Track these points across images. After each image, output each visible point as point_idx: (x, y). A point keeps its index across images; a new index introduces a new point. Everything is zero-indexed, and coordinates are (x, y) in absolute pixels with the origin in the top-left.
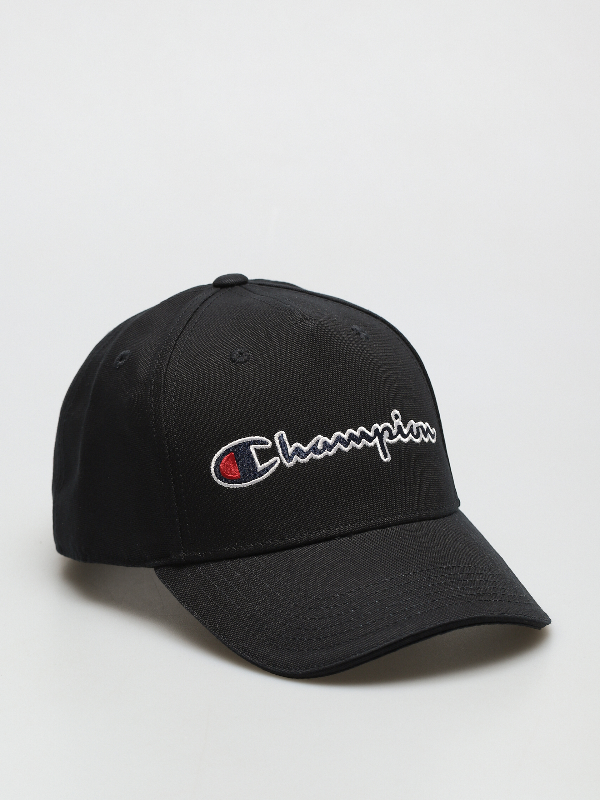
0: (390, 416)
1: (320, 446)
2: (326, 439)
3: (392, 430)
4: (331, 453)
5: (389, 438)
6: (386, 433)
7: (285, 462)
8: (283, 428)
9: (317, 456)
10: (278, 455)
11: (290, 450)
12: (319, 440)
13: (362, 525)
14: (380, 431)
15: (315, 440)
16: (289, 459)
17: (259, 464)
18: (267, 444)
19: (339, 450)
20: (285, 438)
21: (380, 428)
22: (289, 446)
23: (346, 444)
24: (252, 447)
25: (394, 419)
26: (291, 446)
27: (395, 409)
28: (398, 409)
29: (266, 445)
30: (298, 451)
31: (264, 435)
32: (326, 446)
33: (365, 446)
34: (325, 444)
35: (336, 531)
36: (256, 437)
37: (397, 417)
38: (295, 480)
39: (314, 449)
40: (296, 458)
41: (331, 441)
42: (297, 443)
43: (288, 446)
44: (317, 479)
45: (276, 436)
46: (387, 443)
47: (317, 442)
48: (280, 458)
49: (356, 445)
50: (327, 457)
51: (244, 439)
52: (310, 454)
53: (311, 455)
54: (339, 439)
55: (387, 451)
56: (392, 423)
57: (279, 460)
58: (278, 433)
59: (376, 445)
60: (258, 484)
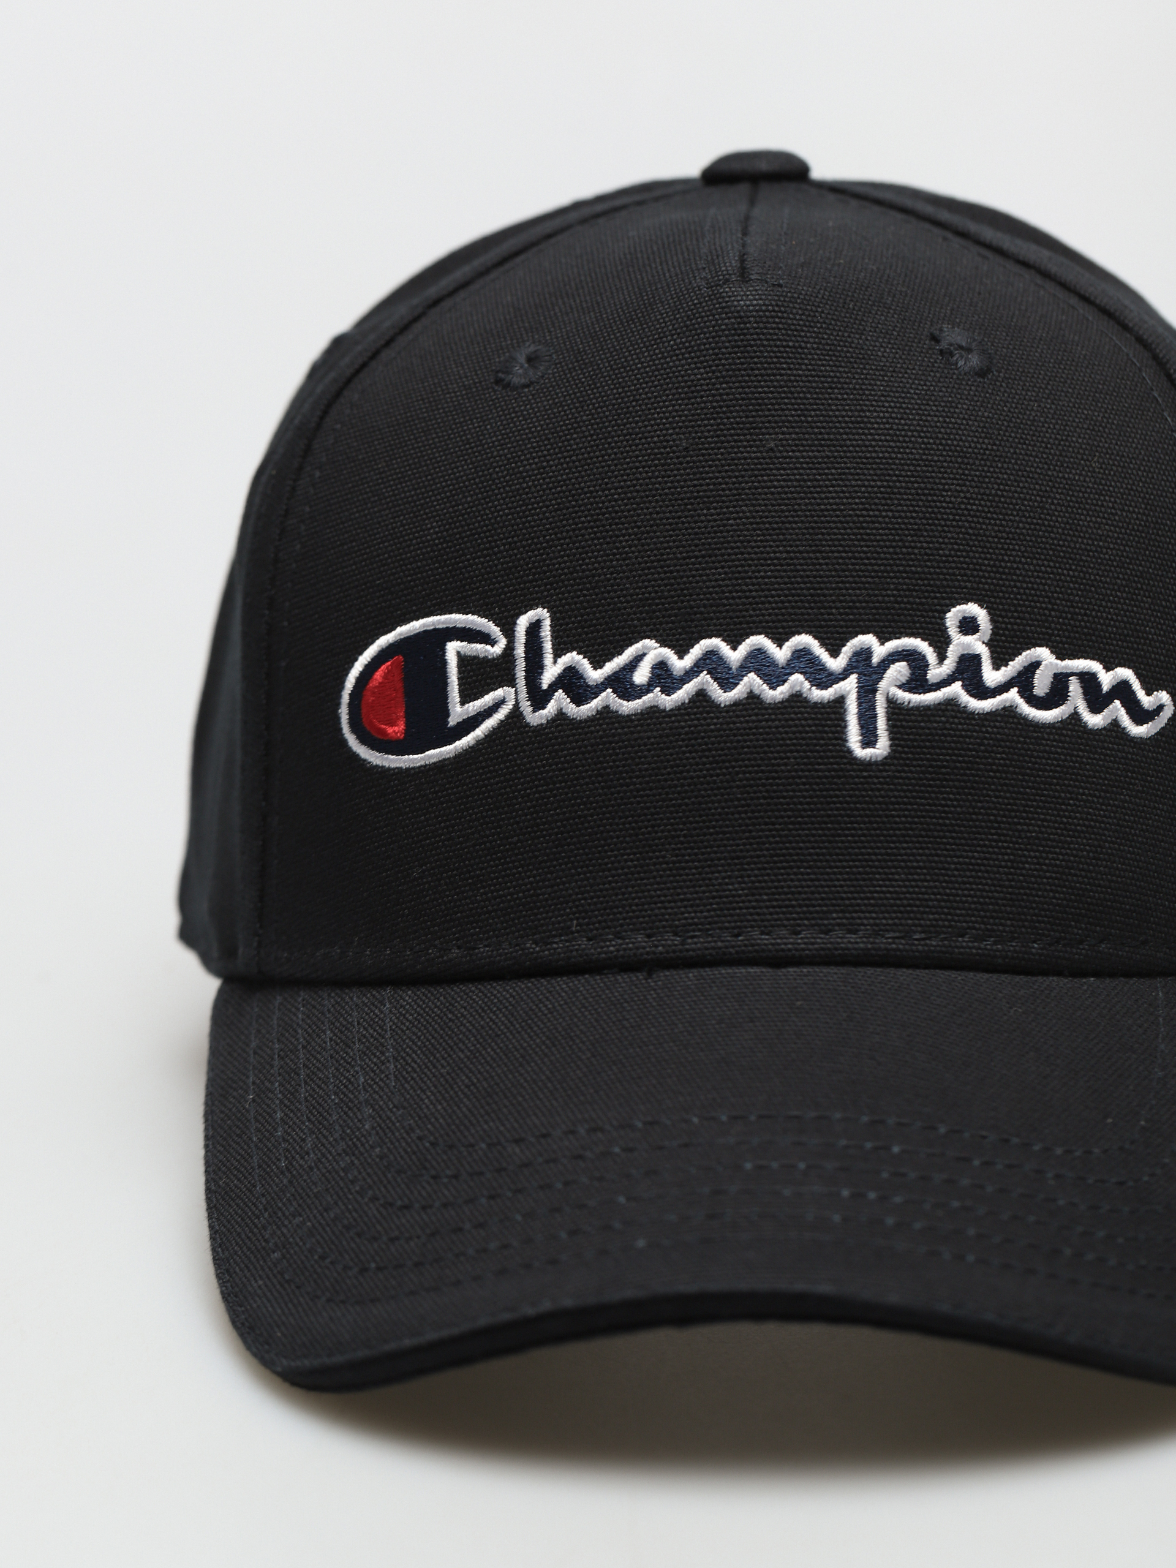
0: (944, 618)
1: (641, 676)
2: (669, 654)
3: (927, 666)
4: (668, 701)
5: (905, 687)
6: (899, 670)
7: (526, 707)
8: (548, 602)
9: (625, 702)
10: (512, 683)
11: (551, 672)
12: (644, 655)
13: (697, 944)
14: (875, 660)
15: (630, 652)
16: (539, 698)
17: (458, 700)
18: (493, 642)
19: (701, 695)
20: (546, 632)
21: (880, 651)
22: (552, 660)
23: (727, 681)
24: (453, 648)
25: (953, 631)
26: (555, 662)
27: (971, 600)
28: (986, 602)
29: (489, 647)
30: (571, 681)
31: (492, 615)
32: (663, 677)
33: (796, 698)
34: (661, 670)
35: (612, 947)
36: (470, 617)
37: (969, 626)
38: (538, 767)
39: (621, 683)
40: (560, 700)
41: (680, 665)
42: (575, 653)
43: (548, 658)
44: (602, 776)
45: (523, 622)
46: (891, 702)
47: (638, 659)
48: (516, 692)
49: (765, 687)
50: (653, 711)
51: (438, 618)
52: (603, 694)
53: (608, 697)
54: (711, 663)
55: (881, 723)
56: (941, 644)
57: (513, 696)
58: (531, 613)
59: (840, 701)
60: (441, 766)
